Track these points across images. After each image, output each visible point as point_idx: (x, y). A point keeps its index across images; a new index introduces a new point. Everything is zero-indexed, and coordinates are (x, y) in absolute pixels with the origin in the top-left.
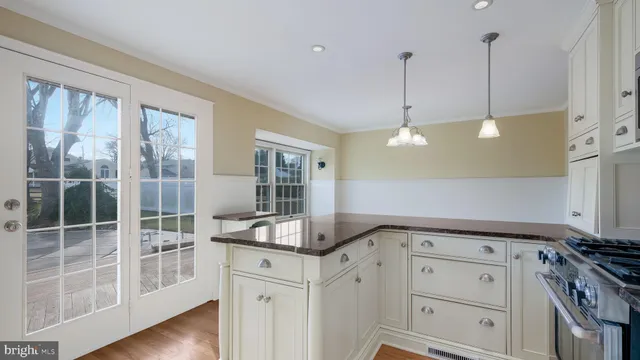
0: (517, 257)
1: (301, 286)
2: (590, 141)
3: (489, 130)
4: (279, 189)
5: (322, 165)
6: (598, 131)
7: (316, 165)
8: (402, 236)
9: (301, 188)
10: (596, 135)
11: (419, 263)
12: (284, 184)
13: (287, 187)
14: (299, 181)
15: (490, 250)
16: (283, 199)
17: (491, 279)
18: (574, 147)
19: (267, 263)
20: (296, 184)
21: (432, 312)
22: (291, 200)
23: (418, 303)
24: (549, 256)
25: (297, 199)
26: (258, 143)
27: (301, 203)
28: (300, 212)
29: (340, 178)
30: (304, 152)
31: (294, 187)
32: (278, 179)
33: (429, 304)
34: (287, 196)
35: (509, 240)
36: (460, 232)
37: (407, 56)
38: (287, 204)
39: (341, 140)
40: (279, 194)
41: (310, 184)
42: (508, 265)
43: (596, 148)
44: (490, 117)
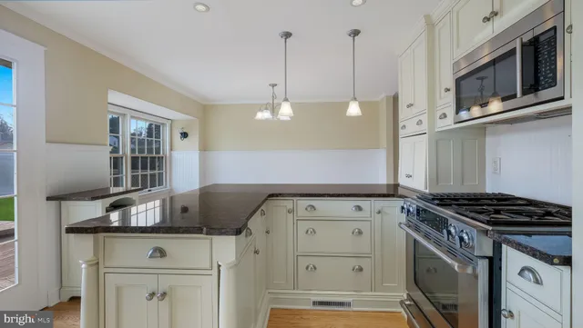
0: (379, 212)
1: (209, 272)
2: (420, 123)
3: (354, 109)
4: (134, 160)
5: (185, 135)
6: (426, 115)
7: (177, 136)
8: (288, 203)
9: (160, 159)
10: (425, 118)
11: (303, 226)
12: (140, 155)
13: (144, 159)
14: (158, 151)
15: (359, 208)
16: (140, 172)
17: (360, 233)
18: (404, 126)
19: (160, 252)
20: (154, 155)
21: (315, 268)
22: (149, 172)
23: (303, 262)
24: (411, 210)
25: (157, 172)
26: (111, 108)
27: (161, 175)
28: (159, 185)
29: (204, 148)
30: (164, 121)
31: (153, 158)
32: (133, 151)
33: (312, 261)
34: (144, 168)
35: (372, 199)
36: (339, 195)
37: (287, 35)
38: (144, 177)
39: (205, 111)
40: (134, 167)
41: (171, 155)
42: (372, 219)
43: (425, 127)
44: (355, 99)
